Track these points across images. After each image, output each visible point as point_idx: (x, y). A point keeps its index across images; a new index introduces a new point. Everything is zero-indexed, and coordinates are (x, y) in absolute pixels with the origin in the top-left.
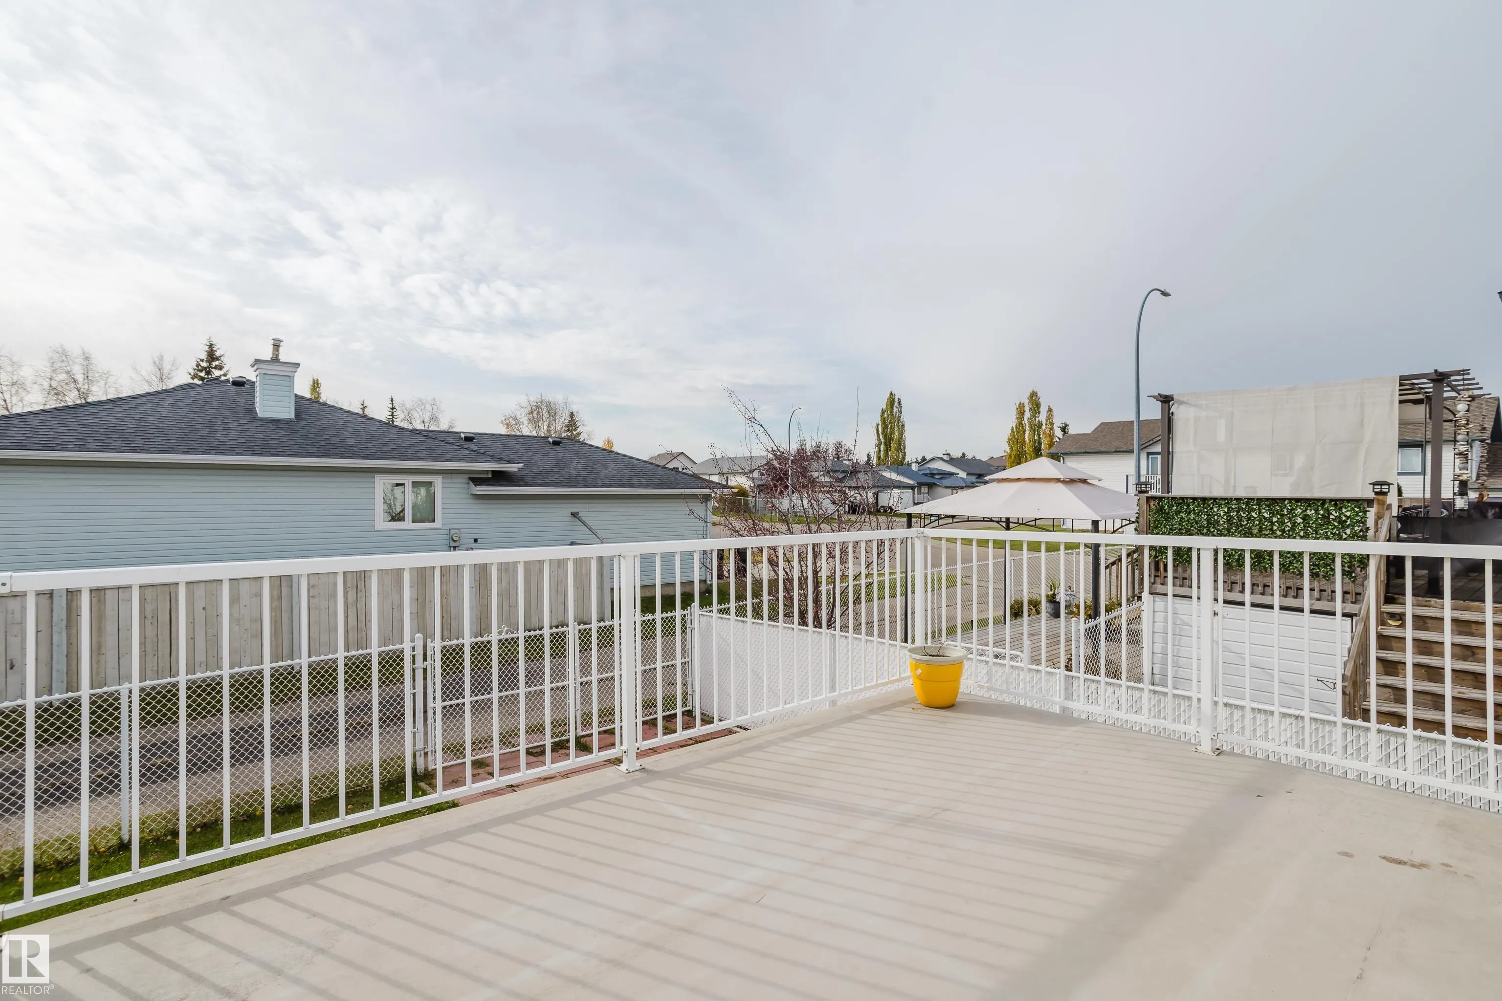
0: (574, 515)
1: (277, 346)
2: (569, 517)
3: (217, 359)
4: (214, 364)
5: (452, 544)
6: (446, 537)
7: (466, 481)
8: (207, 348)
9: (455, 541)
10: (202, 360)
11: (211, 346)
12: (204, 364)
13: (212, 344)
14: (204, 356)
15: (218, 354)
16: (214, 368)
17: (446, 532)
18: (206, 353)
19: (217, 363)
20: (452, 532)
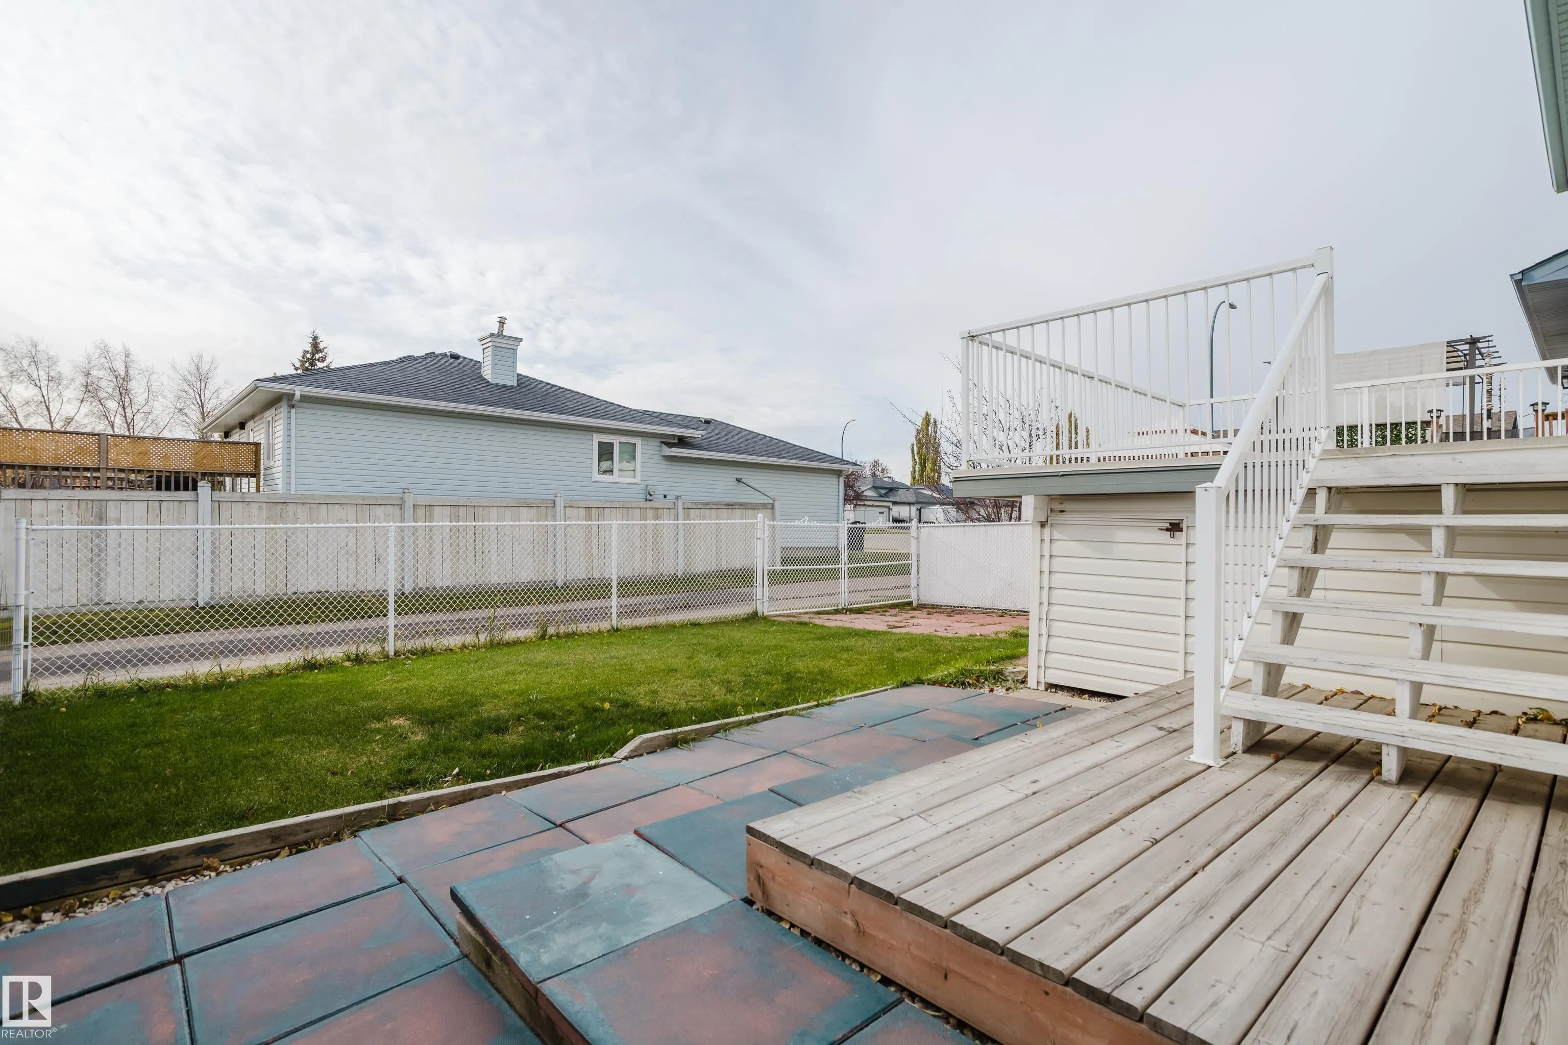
0: (738, 480)
1: (502, 323)
2: (736, 483)
3: (321, 351)
4: (317, 356)
5: (649, 497)
6: (643, 492)
7: (658, 444)
8: (311, 340)
9: (651, 495)
10: (307, 352)
11: (315, 339)
12: (309, 356)
13: (316, 337)
14: (309, 348)
15: (321, 346)
16: (318, 360)
17: (644, 487)
18: (310, 345)
19: (320, 355)
20: (649, 488)
